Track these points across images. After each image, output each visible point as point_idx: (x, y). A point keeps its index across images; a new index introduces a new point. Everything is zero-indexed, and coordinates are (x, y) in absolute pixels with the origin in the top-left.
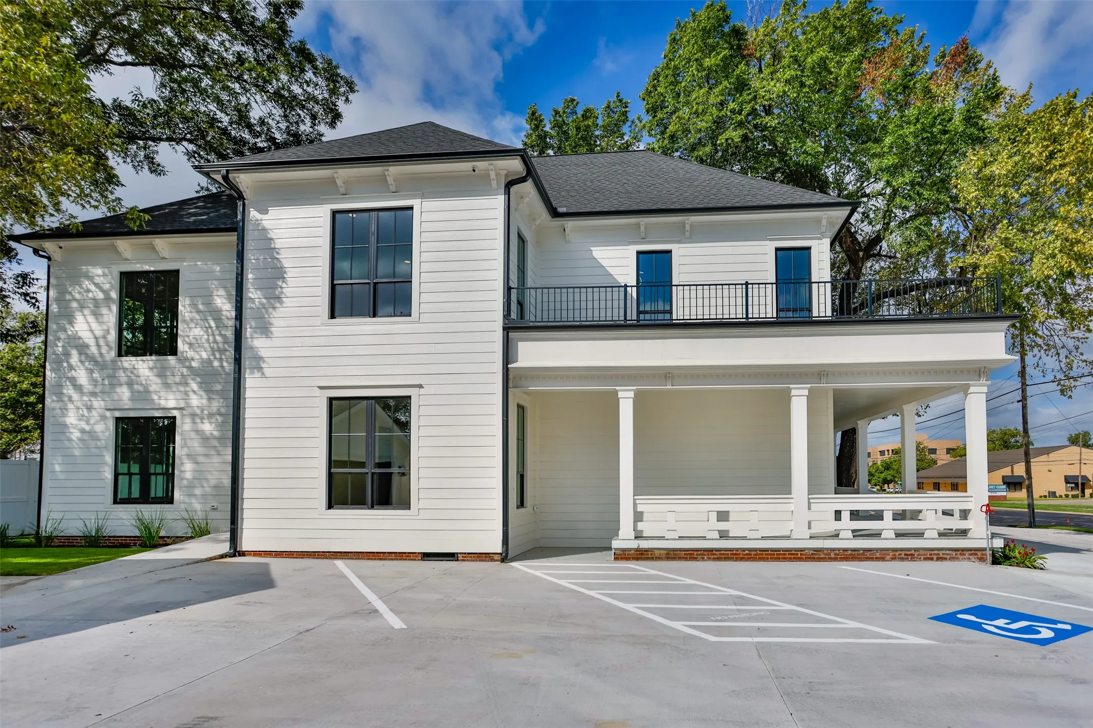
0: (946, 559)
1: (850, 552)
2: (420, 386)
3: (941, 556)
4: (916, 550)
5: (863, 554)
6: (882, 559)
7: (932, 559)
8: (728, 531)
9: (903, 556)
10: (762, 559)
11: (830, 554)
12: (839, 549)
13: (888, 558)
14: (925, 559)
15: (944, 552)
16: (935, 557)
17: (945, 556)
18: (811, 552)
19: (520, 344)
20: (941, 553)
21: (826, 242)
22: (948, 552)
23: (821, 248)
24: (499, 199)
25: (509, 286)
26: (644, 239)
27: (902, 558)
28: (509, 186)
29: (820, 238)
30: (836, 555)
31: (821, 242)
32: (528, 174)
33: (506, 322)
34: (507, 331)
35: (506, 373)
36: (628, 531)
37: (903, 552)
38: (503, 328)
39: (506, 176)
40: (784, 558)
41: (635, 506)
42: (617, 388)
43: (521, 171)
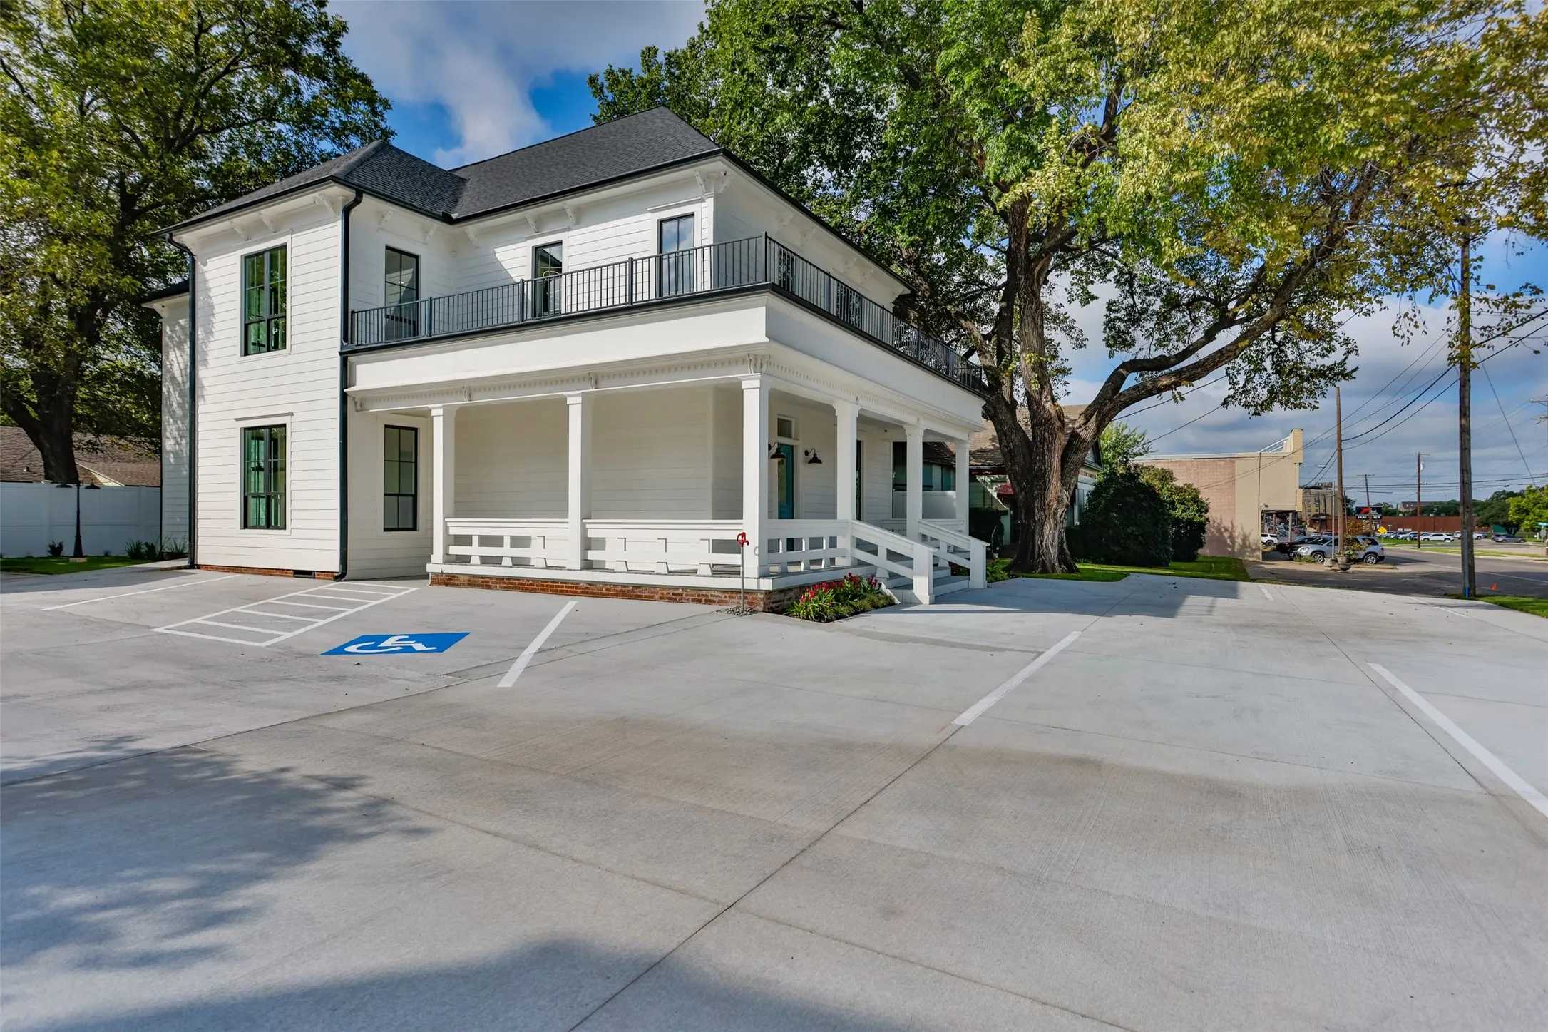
0: (714, 602)
1: (620, 588)
2: (292, 414)
3: (710, 598)
4: (684, 588)
5: (632, 591)
6: (650, 598)
7: (700, 601)
8: (529, 559)
9: (671, 595)
10: (544, 591)
11: (601, 589)
12: (610, 584)
13: (657, 597)
14: (694, 600)
15: (712, 593)
16: (703, 599)
17: (714, 598)
18: (585, 585)
19: (358, 367)
20: (709, 593)
21: (709, 203)
22: (717, 593)
23: (705, 212)
24: (338, 226)
25: (350, 311)
26: (539, 232)
27: (670, 599)
28: (347, 211)
29: (702, 200)
30: (607, 590)
31: (704, 204)
32: (359, 195)
33: (342, 347)
34: (344, 356)
35: (344, 397)
36: (438, 555)
37: (671, 591)
38: (340, 354)
39: (344, 201)
40: (562, 591)
41: (446, 528)
42: (430, 406)
43: (351, 194)
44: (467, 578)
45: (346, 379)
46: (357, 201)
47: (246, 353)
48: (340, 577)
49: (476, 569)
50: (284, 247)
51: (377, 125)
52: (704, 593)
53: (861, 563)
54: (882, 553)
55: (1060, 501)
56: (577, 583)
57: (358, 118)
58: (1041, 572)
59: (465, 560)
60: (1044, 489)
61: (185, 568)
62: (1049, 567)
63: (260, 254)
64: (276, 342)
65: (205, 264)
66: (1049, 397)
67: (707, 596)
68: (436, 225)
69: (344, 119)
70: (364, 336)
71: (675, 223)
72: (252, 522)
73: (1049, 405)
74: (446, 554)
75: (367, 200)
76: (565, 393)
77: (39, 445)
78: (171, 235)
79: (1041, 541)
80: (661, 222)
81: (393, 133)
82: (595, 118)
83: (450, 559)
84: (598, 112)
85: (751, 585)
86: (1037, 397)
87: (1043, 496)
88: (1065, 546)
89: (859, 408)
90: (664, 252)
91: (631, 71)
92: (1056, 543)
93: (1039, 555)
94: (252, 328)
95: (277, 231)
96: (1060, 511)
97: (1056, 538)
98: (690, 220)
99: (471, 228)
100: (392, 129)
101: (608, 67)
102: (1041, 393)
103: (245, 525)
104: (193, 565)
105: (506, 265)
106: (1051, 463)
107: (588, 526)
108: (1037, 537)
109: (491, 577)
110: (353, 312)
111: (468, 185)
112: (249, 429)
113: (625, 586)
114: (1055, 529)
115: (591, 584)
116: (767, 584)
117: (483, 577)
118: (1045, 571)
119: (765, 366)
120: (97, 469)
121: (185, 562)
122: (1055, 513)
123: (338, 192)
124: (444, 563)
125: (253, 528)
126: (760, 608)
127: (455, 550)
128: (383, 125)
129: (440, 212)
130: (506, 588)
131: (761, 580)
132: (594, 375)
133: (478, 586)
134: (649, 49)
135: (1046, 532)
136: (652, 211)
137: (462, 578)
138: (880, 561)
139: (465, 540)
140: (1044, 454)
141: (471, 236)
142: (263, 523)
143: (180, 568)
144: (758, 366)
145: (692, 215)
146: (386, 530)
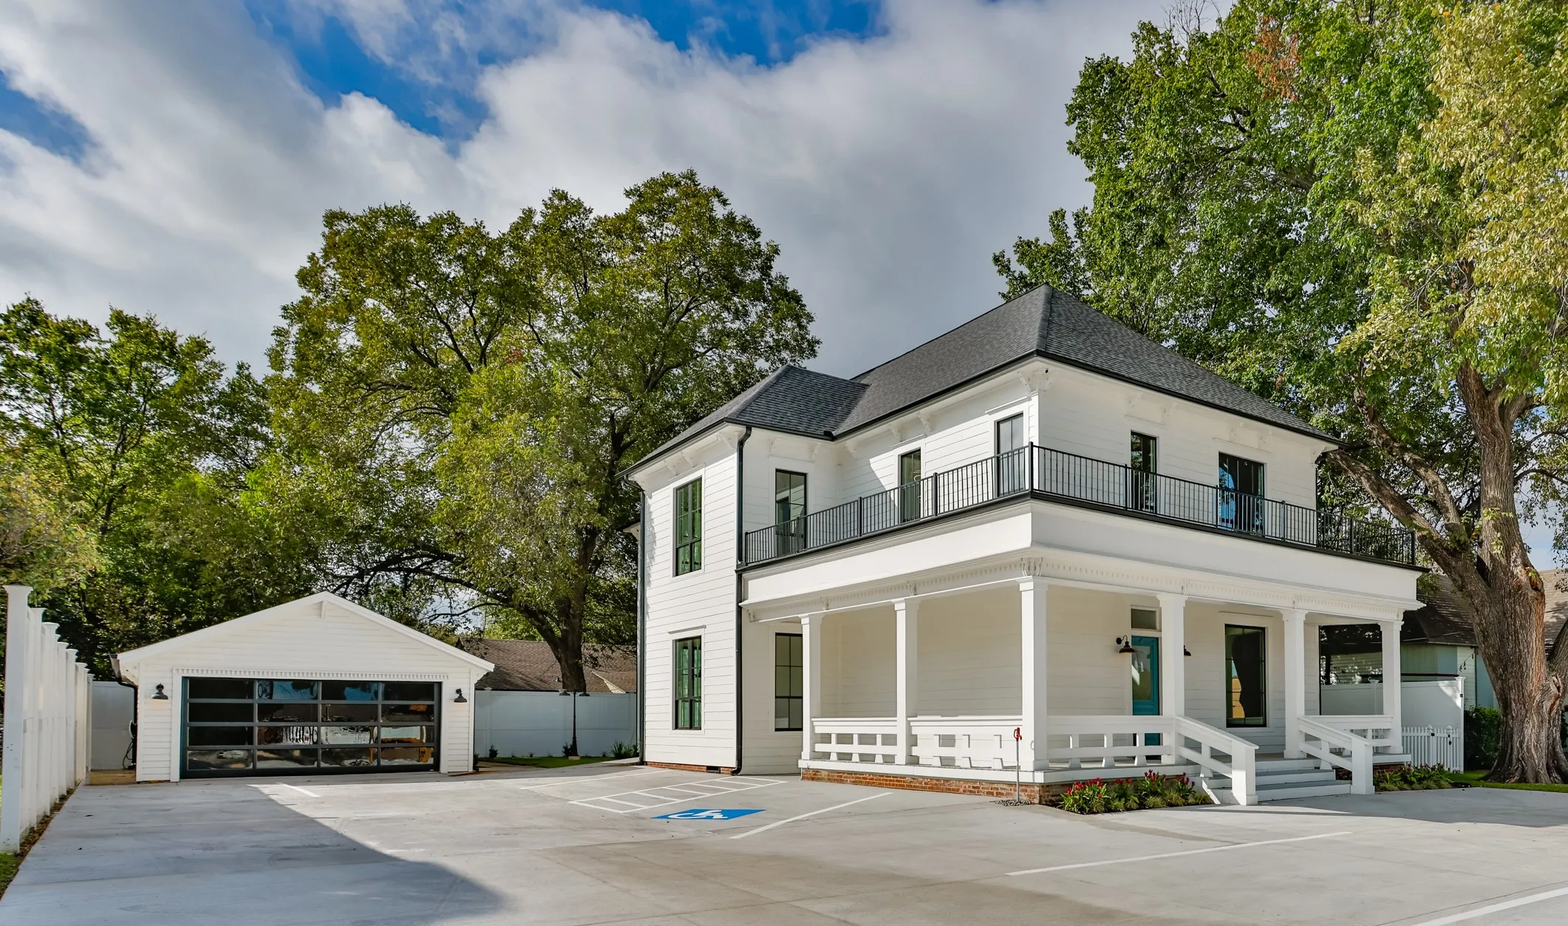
0: (1003, 794)
1: (935, 782)
2: (704, 627)
3: (1000, 791)
4: (980, 782)
5: (944, 784)
6: (956, 791)
7: (992, 794)
9: (971, 789)
10: (880, 785)
11: (921, 783)
13: (961, 790)
14: (988, 793)
15: (1002, 786)
16: (995, 792)
17: (1003, 791)
18: (910, 780)
19: (749, 582)
20: (999, 787)
21: (1035, 399)
22: (1005, 787)
23: (1031, 409)
24: (735, 456)
25: (744, 532)
26: (902, 441)
27: (971, 791)
28: (741, 443)
29: (1029, 399)
30: (926, 784)
31: (1031, 403)
32: (749, 428)
33: (738, 566)
34: (739, 574)
35: (739, 609)
36: (806, 753)
37: (971, 785)
38: (736, 571)
39: (739, 435)
40: (893, 785)
41: (813, 727)
42: (799, 616)
43: (742, 429)
44: (827, 773)
45: (741, 596)
46: (748, 435)
47: (677, 575)
48: (736, 772)
49: (834, 765)
50: (700, 479)
51: (803, 338)
52: (995, 786)
53: (1189, 763)
54: (1206, 751)
55: (1545, 691)
56: (904, 777)
57: (787, 335)
58: (1519, 781)
59: (826, 756)
60: (1521, 677)
61: (637, 764)
62: (1530, 774)
63: (685, 486)
64: (694, 565)
65: (651, 498)
66: (1519, 561)
67: (997, 789)
68: (820, 444)
69: (776, 337)
70: (754, 555)
71: (1008, 423)
72: (680, 725)
73: (1519, 571)
74: (813, 751)
75: (756, 432)
76: (893, 600)
77: (559, 659)
78: (627, 476)
79: (1521, 743)
80: (998, 423)
81: (818, 342)
82: (1004, 296)
83: (817, 756)
84: (1006, 289)
85: (1026, 778)
86: (1503, 561)
87: (1521, 687)
88: (1559, 749)
89: (1186, 598)
90: (1002, 452)
91: (1037, 240)
92: (1544, 744)
93: (1518, 760)
94: (681, 551)
95: (696, 467)
96: (1547, 705)
97: (1543, 738)
98: (1019, 419)
99: (850, 442)
100: (817, 338)
101: (1017, 240)
102: (1508, 557)
103: (676, 727)
104: (643, 763)
105: (879, 475)
106: (1528, 644)
107: (912, 724)
108: (1515, 737)
109: (844, 772)
110: (747, 534)
111: (868, 392)
112: (680, 640)
113: (938, 779)
114: (1540, 727)
115: (914, 778)
116: (1040, 778)
117: (838, 772)
118: (1523, 779)
119: (1038, 568)
120: (607, 678)
121: (637, 760)
122: (1540, 706)
123: (735, 431)
124: (810, 759)
125: (682, 729)
126: (1037, 801)
127: (821, 748)
128: (809, 337)
129: (821, 432)
130: (854, 783)
131: (1036, 773)
132: (911, 583)
133: (835, 780)
134: (1056, 213)
135: (1528, 732)
136: (990, 413)
137: (823, 773)
138: (1203, 758)
139: (826, 738)
140: (1516, 632)
141: (851, 450)
142: (688, 725)
143: (633, 764)
144: (1032, 568)
145: (1021, 415)
146: (777, 730)
